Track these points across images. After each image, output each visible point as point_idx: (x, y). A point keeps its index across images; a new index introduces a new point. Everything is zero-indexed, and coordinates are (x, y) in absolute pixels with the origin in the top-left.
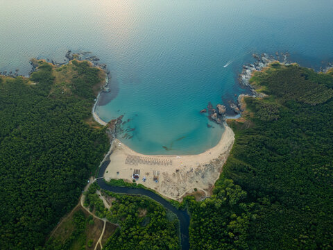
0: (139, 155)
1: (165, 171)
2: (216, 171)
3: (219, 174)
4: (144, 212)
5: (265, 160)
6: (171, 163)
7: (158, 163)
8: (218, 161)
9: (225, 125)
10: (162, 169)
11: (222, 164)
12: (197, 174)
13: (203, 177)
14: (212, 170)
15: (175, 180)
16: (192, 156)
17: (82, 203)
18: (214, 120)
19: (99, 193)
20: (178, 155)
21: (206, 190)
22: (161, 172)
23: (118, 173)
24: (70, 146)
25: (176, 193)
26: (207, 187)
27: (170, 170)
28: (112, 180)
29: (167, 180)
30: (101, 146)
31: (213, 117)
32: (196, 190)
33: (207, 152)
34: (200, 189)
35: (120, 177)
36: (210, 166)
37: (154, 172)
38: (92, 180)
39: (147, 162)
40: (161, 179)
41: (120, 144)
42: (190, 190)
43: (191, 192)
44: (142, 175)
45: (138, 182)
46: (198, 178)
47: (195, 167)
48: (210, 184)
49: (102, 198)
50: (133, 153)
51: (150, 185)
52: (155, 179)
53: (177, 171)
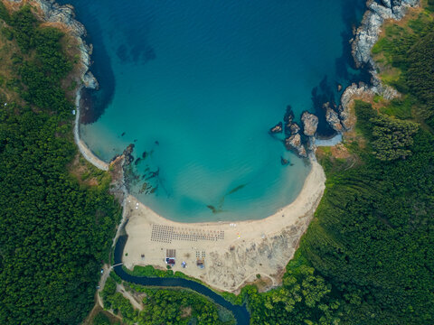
0: (171, 223)
1: (214, 250)
2: (289, 246)
3: (294, 250)
4: (189, 311)
5: (368, 238)
6: (222, 236)
7: (203, 237)
8: (294, 229)
9: (313, 158)
10: (209, 247)
11: (299, 233)
12: (261, 252)
13: (270, 257)
14: (284, 244)
15: (229, 263)
16: (254, 223)
17: (100, 302)
18: (294, 150)
19: (120, 288)
20: (233, 221)
21: (274, 276)
22: (208, 252)
23: (143, 256)
24: (57, 230)
25: (231, 282)
26: (274, 271)
27: (220, 248)
28: (137, 268)
29: (218, 265)
30: (107, 219)
31: (293, 143)
32: (259, 276)
33: (279, 214)
34: (264, 275)
35: (146, 262)
36: (281, 239)
37: (198, 253)
38: (107, 270)
39: (184, 237)
40: (209, 263)
41: (138, 206)
42: (250, 277)
43: (251, 280)
44: (179, 258)
45: (175, 269)
46: (263, 259)
47: (258, 242)
48: (279, 267)
49: (127, 295)
50: (162, 221)
51: (193, 272)
52: (200, 264)
53: (232, 249)
